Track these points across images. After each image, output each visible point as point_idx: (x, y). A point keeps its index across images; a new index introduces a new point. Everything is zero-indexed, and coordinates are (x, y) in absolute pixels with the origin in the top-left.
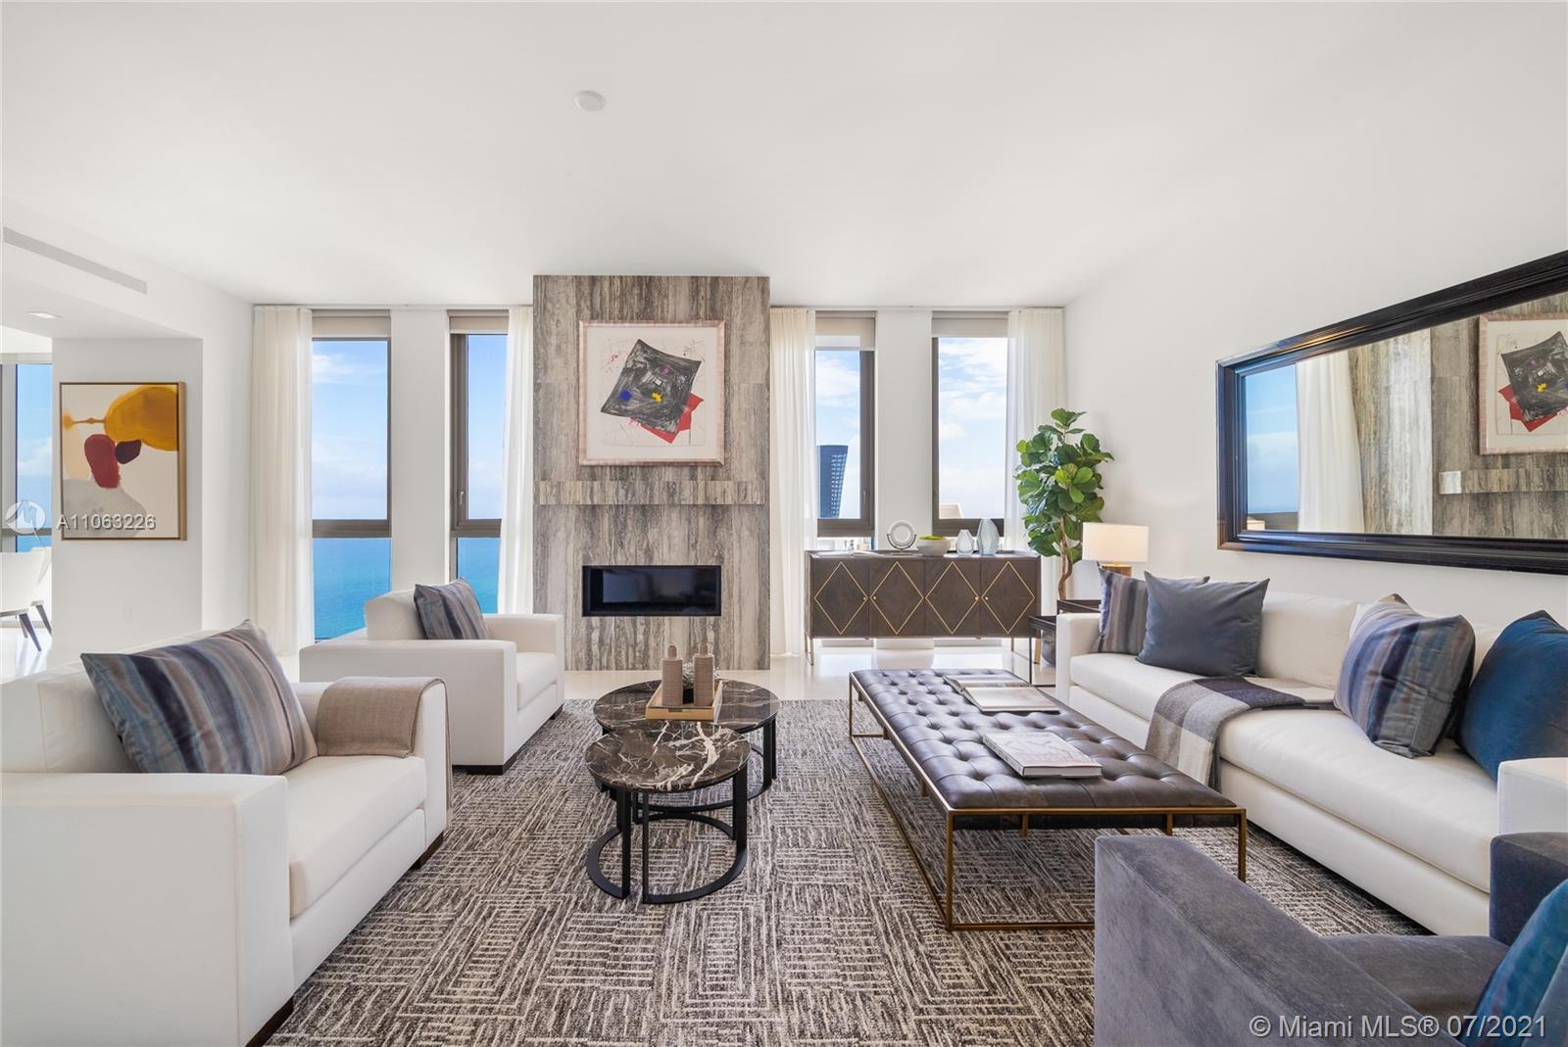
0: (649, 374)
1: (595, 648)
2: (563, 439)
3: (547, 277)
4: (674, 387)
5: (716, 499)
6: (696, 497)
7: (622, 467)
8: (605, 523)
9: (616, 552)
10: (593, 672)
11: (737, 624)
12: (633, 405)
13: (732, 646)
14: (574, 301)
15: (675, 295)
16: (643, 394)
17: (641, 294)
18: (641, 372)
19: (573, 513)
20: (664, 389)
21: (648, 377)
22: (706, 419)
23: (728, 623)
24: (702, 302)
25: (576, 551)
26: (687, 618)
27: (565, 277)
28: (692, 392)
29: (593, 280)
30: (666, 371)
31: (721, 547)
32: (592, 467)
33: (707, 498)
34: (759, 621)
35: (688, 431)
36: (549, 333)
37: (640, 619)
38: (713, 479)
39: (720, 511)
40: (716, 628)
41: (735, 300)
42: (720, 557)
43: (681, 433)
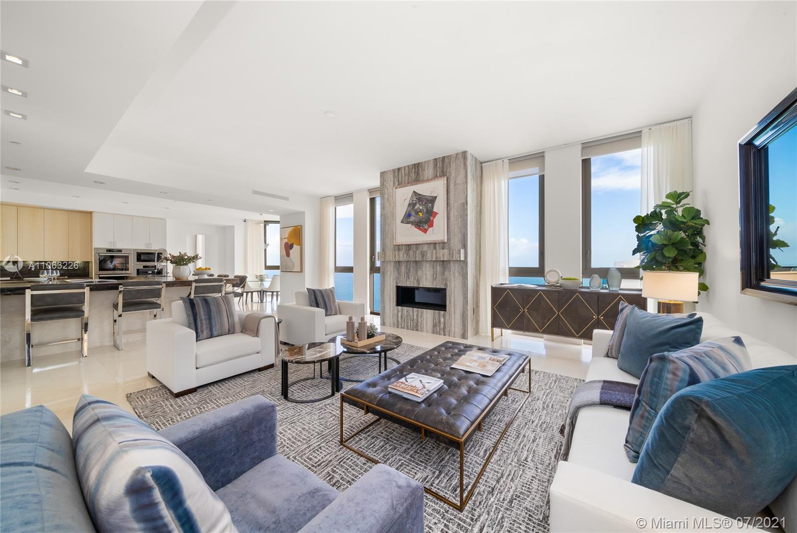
0: (418, 204)
1: (400, 319)
2: (389, 235)
3: (384, 172)
4: (427, 209)
5: (440, 258)
6: (432, 257)
7: (408, 245)
8: (403, 269)
9: (407, 280)
10: (399, 329)
11: (453, 316)
12: (412, 219)
13: (451, 326)
14: (392, 179)
15: (428, 169)
16: (416, 214)
17: (415, 171)
18: (414, 205)
19: (392, 264)
20: (423, 211)
21: (417, 206)
22: (440, 221)
23: (449, 315)
24: (438, 169)
25: (394, 279)
26: (432, 311)
27: (390, 171)
28: (434, 210)
29: (399, 169)
30: (424, 202)
31: (446, 280)
32: (399, 245)
33: (436, 258)
34: (463, 315)
35: (432, 228)
36: (385, 194)
37: (415, 309)
38: (443, 249)
39: (445, 263)
40: (444, 317)
41: (452, 165)
42: (446, 284)
43: (430, 229)
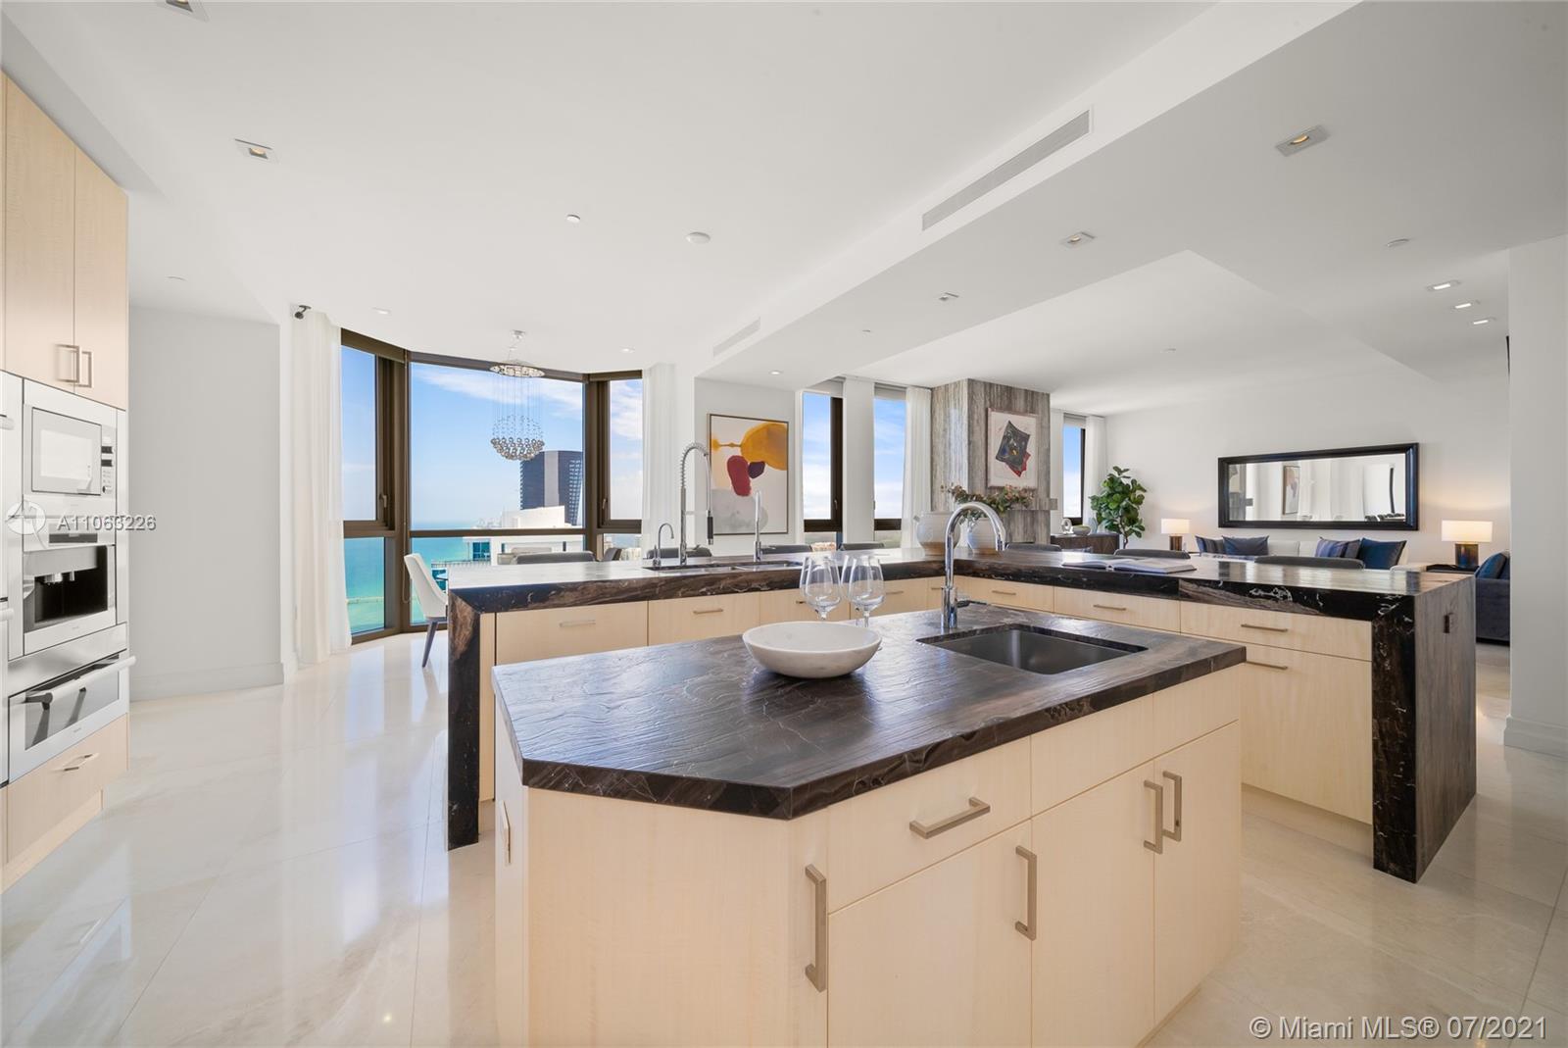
0: (1012, 439)
2: (980, 473)
3: (973, 381)
4: (1020, 447)
12: (1007, 456)
14: (984, 396)
15: (1019, 398)
16: (1010, 450)
17: (1007, 396)
18: (1009, 439)
20: (1017, 448)
22: (1031, 466)
24: (1029, 403)
27: (979, 381)
28: (1027, 450)
29: (991, 385)
30: (1018, 438)
35: (1025, 471)
36: (974, 412)
39: (1034, 514)
41: (1039, 404)
43: (1023, 473)
